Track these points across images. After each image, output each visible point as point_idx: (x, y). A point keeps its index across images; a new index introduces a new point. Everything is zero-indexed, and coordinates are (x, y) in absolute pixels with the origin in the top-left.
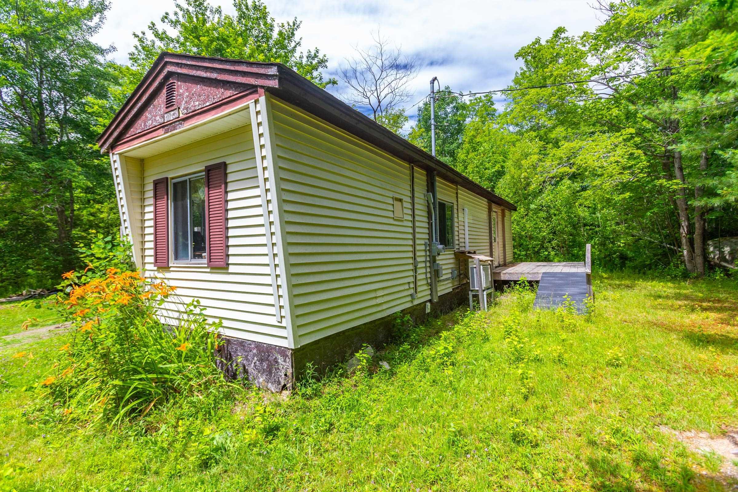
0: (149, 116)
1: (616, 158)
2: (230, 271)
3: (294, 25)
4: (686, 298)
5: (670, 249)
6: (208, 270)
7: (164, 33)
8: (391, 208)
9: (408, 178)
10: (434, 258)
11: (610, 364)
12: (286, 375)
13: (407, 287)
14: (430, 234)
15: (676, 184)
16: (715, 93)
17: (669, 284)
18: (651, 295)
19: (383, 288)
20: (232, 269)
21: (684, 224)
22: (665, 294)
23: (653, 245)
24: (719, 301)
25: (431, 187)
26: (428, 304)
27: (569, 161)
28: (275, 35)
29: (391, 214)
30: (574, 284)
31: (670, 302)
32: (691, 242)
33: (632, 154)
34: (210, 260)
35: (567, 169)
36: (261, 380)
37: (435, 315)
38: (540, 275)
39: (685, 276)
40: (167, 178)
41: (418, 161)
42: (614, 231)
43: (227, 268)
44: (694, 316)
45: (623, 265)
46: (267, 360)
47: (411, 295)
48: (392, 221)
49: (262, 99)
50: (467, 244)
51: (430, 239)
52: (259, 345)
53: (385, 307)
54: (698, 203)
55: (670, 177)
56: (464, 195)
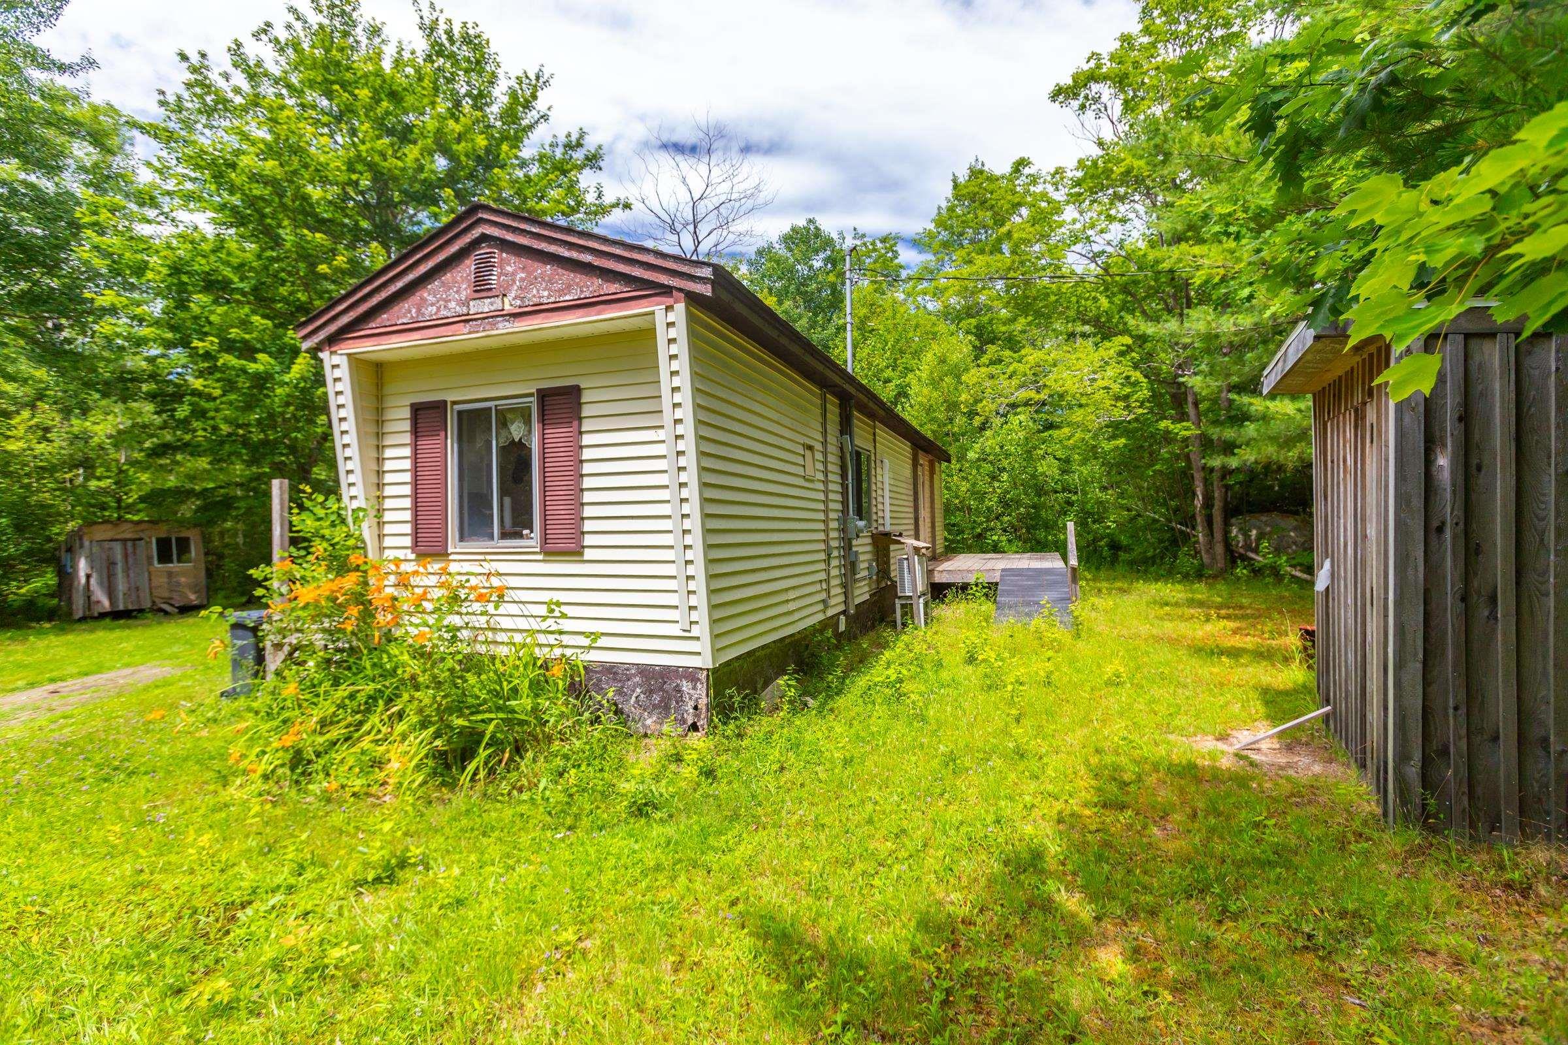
0: (431, 298)
1: (1105, 383)
2: (586, 557)
3: (538, 78)
4: (1201, 604)
5: (1181, 532)
6: (540, 557)
7: (259, 64)
8: (800, 461)
9: (819, 411)
10: (850, 540)
11: (1109, 683)
12: (696, 708)
13: (818, 587)
14: (845, 503)
15: (1184, 430)
16: (1233, 314)
17: (1179, 587)
18: (1155, 602)
19: (794, 588)
20: (589, 554)
21: (1199, 493)
22: (1173, 601)
23: (1157, 526)
24: (1241, 607)
25: (846, 426)
26: (842, 617)
27: (1036, 379)
28: (500, 94)
29: (800, 471)
30: (1052, 585)
31: (1179, 611)
32: (1209, 521)
33: (1128, 378)
34: (545, 540)
35: (1032, 394)
36: (649, 722)
37: (850, 637)
38: (998, 574)
39: (1199, 575)
40: (445, 402)
41: (836, 386)
42: (1100, 503)
43: (582, 554)
44: (1209, 627)
45: (1114, 561)
46: (661, 689)
47: (823, 601)
48: (801, 482)
49: (680, 307)
50: (888, 521)
51: (845, 511)
52: (645, 671)
53: (797, 616)
54: (1216, 462)
55: (1182, 417)
56: (884, 435)
